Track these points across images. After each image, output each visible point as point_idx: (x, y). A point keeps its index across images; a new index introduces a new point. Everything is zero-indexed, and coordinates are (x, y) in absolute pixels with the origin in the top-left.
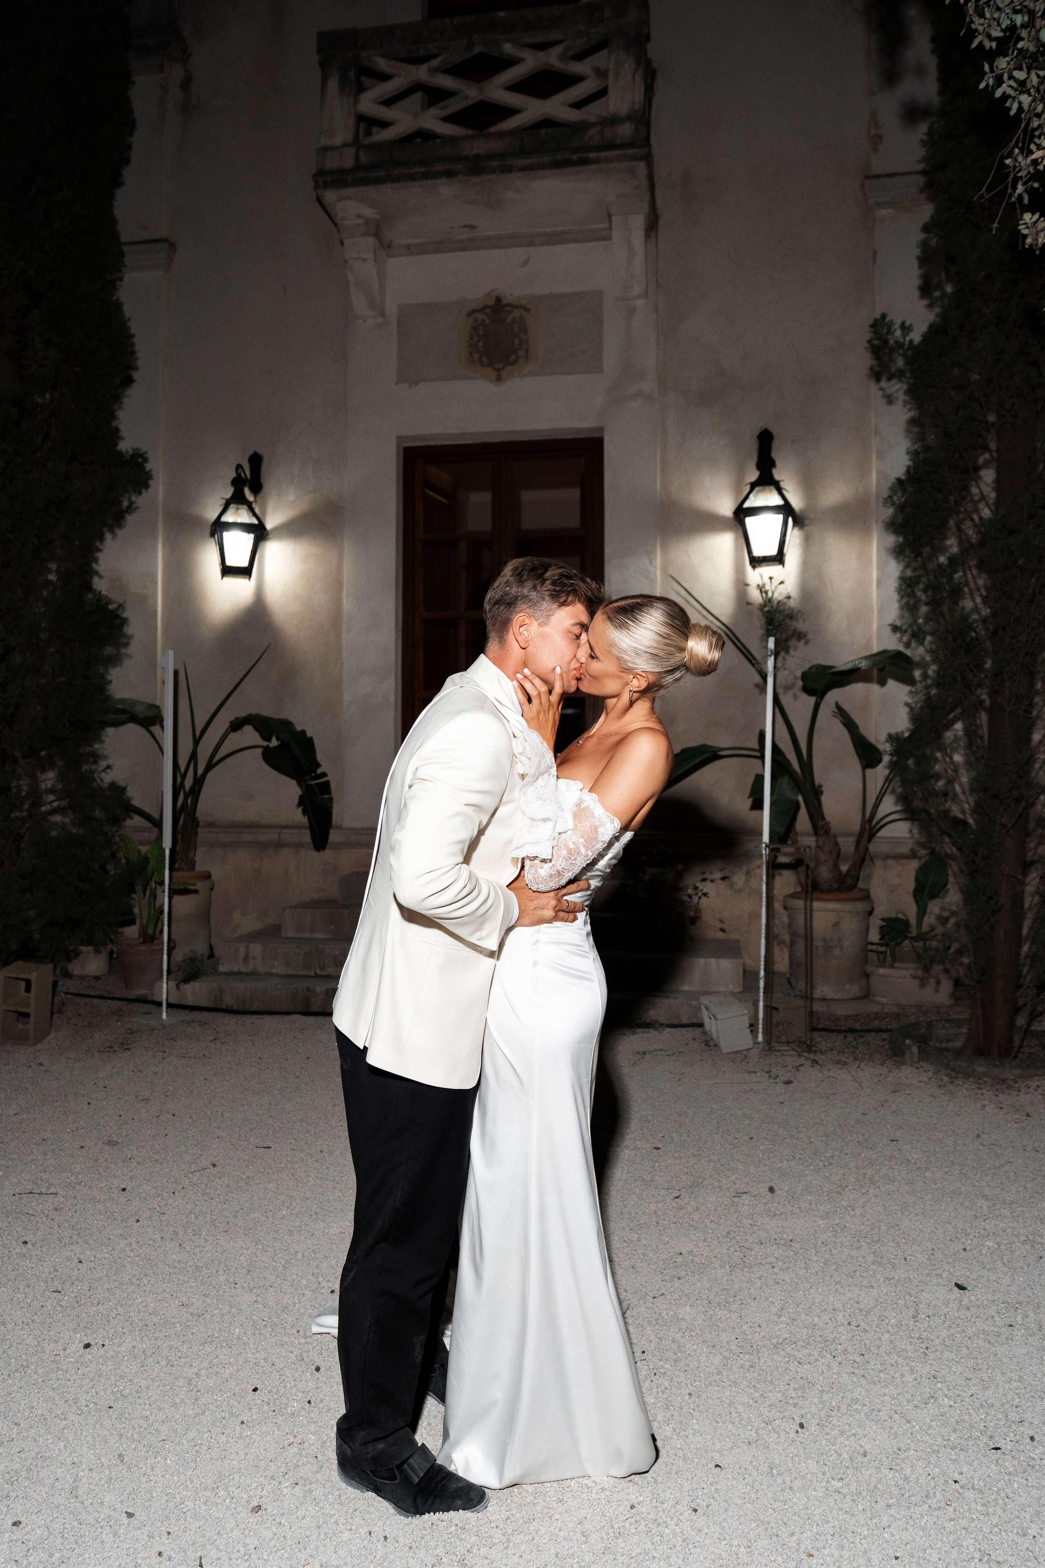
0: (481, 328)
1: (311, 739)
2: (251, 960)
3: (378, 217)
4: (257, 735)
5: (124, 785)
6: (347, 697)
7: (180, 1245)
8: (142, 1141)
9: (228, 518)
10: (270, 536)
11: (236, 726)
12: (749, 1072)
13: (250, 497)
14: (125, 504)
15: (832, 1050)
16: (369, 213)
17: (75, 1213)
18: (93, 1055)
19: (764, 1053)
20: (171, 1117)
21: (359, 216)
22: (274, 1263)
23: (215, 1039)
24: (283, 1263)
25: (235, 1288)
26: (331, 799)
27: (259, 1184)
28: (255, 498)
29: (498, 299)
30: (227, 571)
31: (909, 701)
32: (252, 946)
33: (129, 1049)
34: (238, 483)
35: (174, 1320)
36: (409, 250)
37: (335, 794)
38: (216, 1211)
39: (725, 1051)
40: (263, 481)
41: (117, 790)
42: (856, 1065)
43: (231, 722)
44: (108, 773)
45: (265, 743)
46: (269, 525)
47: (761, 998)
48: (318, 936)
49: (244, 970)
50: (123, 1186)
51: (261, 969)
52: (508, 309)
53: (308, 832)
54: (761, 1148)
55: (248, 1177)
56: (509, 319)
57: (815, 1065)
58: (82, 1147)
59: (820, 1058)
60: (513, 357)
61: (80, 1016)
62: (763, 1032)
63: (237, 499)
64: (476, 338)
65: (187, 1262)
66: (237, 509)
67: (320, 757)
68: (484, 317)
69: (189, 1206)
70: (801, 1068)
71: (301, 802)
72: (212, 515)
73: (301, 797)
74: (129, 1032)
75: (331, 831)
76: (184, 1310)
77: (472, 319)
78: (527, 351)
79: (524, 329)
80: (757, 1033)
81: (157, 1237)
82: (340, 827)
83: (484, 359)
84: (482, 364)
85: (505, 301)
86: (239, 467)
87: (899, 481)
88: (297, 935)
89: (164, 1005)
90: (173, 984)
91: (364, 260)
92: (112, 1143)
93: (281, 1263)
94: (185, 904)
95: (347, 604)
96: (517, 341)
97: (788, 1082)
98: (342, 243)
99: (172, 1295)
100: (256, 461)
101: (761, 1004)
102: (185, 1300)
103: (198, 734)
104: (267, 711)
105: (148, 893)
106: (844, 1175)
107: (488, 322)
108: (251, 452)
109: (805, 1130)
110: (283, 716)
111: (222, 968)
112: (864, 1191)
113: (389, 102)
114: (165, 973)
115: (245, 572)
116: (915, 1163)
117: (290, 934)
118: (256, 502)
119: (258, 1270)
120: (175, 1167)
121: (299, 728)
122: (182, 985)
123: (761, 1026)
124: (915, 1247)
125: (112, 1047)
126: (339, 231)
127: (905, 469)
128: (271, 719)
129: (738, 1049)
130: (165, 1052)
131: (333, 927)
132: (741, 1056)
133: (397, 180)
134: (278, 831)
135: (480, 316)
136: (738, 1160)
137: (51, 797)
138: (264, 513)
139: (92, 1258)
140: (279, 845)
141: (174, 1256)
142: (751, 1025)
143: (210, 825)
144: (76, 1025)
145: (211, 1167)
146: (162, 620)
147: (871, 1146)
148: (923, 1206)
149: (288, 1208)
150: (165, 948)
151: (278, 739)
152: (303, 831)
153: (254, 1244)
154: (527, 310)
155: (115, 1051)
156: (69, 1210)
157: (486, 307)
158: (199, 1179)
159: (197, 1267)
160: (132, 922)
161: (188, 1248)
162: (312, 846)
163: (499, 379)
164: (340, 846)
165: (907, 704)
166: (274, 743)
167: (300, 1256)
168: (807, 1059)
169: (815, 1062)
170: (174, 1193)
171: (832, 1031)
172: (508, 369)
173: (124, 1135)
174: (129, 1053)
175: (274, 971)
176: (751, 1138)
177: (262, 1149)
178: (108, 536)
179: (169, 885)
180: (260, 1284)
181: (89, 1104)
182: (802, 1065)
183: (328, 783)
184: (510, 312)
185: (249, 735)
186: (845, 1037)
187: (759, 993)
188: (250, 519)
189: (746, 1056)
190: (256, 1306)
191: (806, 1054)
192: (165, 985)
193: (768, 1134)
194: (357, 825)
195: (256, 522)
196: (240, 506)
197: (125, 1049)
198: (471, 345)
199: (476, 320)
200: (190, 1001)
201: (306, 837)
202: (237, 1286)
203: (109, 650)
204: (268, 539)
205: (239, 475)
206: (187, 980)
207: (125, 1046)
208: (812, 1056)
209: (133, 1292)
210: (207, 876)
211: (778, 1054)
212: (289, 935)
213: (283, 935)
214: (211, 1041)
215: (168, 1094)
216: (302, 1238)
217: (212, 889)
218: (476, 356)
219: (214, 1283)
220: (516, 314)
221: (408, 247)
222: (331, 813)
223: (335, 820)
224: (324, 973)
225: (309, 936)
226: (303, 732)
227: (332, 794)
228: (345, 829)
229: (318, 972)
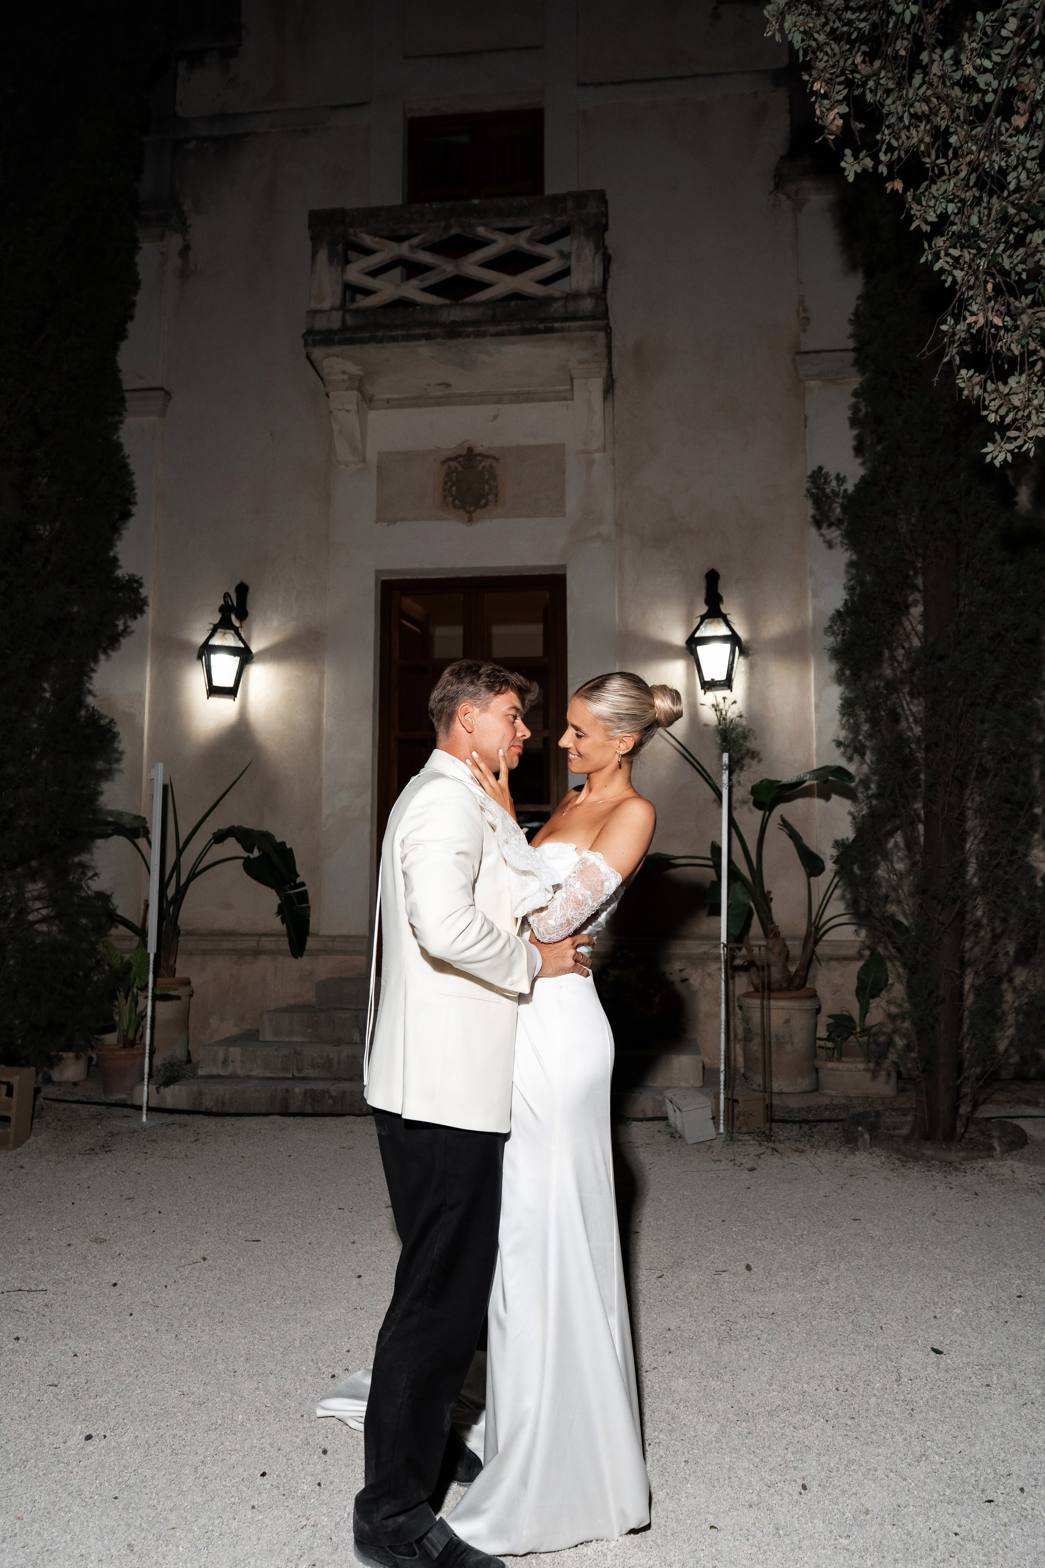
0: (454, 475)
1: (291, 849)
2: (230, 1063)
3: (361, 373)
4: (239, 846)
5: (109, 893)
6: (326, 811)
7: (176, 1336)
8: (130, 1238)
9: (216, 641)
10: (254, 660)
11: (219, 837)
12: (713, 1160)
13: (236, 623)
14: (121, 627)
15: (789, 1139)
16: (354, 369)
17: (67, 1308)
18: (74, 1157)
19: (727, 1143)
20: (158, 1214)
21: (344, 372)
22: (272, 1351)
23: (196, 1140)
24: (282, 1350)
25: (234, 1376)
26: (309, 908)
27: (251, 1275)
28: (241, 624)
29: (470, 450)
30: (214, 691)
31: (853, 810)
32: (231, 1049)
33: (110, 1151)
34: (225, 610)
35: (175, 1410)
36: (389, 404)
37: (312, 902)
38: (210, 1302)
39: (689, 1142)
40: (248, 609)
41: (104, 897)
42: (813, 1153)
43: (214, 834)
44: (95, 880)
45: (245, 855)
46: (254, 649)
47: (722, 1091)
48: (296, 1039)
49: (222, 1072)
50: (114, 1282)
51: (240, 1072)
52: (479, 458)
53: (287, 939)
54: (734, 1229)
55: (239, 1270)
56: (480, 468)
57: (775, 1153)
58: (69, 1245)
59: (780, 1147)
60: (484, 501)
61: (59, 1120)
62: (724, 1124)
63: (224, 624)
64: (449, 484)
65: (184, 1353)
66: (224, 634)
67: (299, 868)
68: (457, 465)
69: (182, 1298)
70: (762, 1156)
71: (280, 911)
72: (201, 640)
73: (279, 906)
74: (109, 1134)
75: (309, 939)
76: (185, 1399)
77: (446, 466)
78: (496, 496)
79: (494, 477)
80: (719, 1124)
81: (152, 1329)
82: (316, 935)
83: (457, 502)
84: (455, 506)
85: (476, 452)
86: (227, 595)
87: (838, 612)
88: (276, 1039)
89: (145, 1109)
90: (153, 1087)
91: (348, 411)
92: (99, 1241)
93: (279, 1350)
94: (166, 1009)
95: (327, 723)
96: (487, 487)
97: (752, 1170)
98: (328, 396)
99: (172, 1385)
100: (242, 590)
101: (722, 1096)
102: (185, 1389)
103: (181, 845)
104: (249, 823)
105: (130, 998)
106: (814, 1252)
107: (460, 469)
108: (238, 583)
109: (772, 1212)
110: (264, 828)
111: (201, 1072)
112: (835, 1266)
113: (374, 273)
114: (146, 1076)
115: (231, 692)
116: (879, 1240)
117: (269, 1037)
118: (241, 627)
119: (257, 1359)
120: (165, 1262)
121: (279, 840)
122: (162, 1089)
123: (722, 1118)
124: (890, 1316)
125: (93, 1150)
126: (325, 385)
127: (843, 602)
128: (253, 830)
129: (702, 1139)
130: (146, 1153)
131: (310, 1031)
132: (705, 1145)
133: (380, 341)
134: (256, 938)
135: (453, 464)
136: (714, 1241)
137: (38, 905)
138: (249, 638)
139: (88, 1352)
140: (257, 953)
141: (171, 1348)
142: (713, 1118)
143: (189, 933)
144: (55, 1129)
145: (202, 1261)
146: (148, 737)
147: (836, 1225)
148: (891, 1279)
149: (282, 1298)
150: (147, 1051)
151: (259, 850)
152: (282, 939)
153: (251, 1333)
154: (497, 460)
155: (96, 1154)
156: (60, 1306)
157: (459, 456)
158: (190, 1273)
159: (195, 1357)
160: (112, 1029)
161: (185, 1339)
162: (290, 953)
163: (470, 520)
164: (316, 953)
165: (850, 813)
166: (256, 853)
167: (297, 1344)
168: (767, 1147)
169: (775, 1150)
170: (166, 1287)
171: (787, 1122)
172: (479, 512)
173: (111, 1232)
174: (110, 1155)
175: (253, 1073)
176: (723, 1221)
177: (252, 1242)
178: (102, 657)
179: (153, 989)
180: (260, 1372)
181: (73, 1204)
182: (763, 1153)
183: (306, 891)
184: (481, 461)
185: (232, 847)
186: (801, 1128)
187: (719, 1086)
188: (236, 643)
189: (709, 1146)
190: (258, 1393)
191: (766, 1143)
192: (146, 1088)
193: (739, 1217)
194: (334, 933)
195: (242, 646)
196: (228, 631)
197: (106, 1152)
198: (444, 490)
199: (450, 468)
200: (169, 1105)
201: (284, 944)
202: (237, 1374)
203: (100, 765)
204: (253, 662)
205: (226, 603)
206: (167, 1083)
207: (106, 1148)
208: (771, 1145)
209: (131, 1383)
210: (187, 983)
211: (740, 1143)
212: (267, 1039)
213: (261, 1039)
214: (192, 1142)
215: (152, 1193)
216: (298, 1325)
217: (191, 996)
218: (450, 499)
219: (213, 1372)
220: (486, 463)
221: (388, 401)
222: (308, 921)
223: (312, 928)
224: (302, 1075)
225: (287, 1039)
226: (283, 843)
227: (310, 902)
228: (322, 936)
229: (296, 1074)
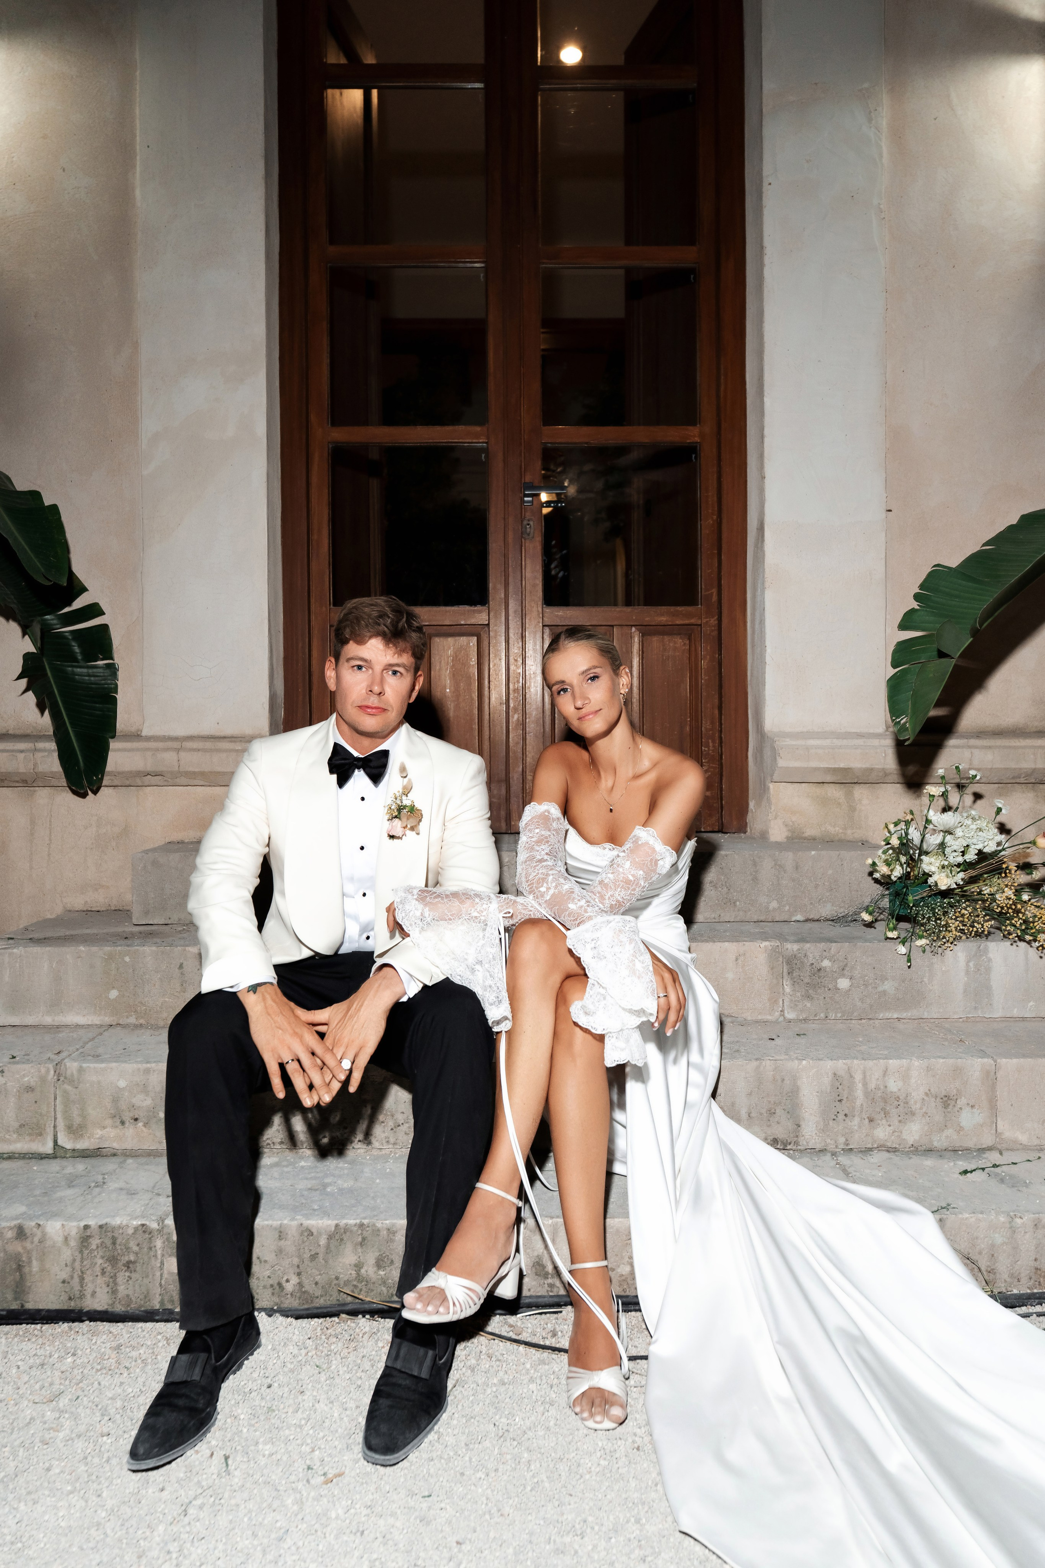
1: (54, 508)
6: (149, 425)
26: (112, 667)
37: (120, 656)
53: (53, 746)
73: (27, 657)
75: (113, 745)
82: (136, 736)
121: (22, 488)
131: (114, 994)
152: (41, 745)
162: (63, 782)
183: (105, 628)
194: (181, 731)
201: (49, 762)
222: (115, 700)
223: (124, 719)
224: (81, 1145)
225: (48, 1020)
226: (35, 495)
227: (116, 655)
228: (148, 739)
229: (65, 1142)
